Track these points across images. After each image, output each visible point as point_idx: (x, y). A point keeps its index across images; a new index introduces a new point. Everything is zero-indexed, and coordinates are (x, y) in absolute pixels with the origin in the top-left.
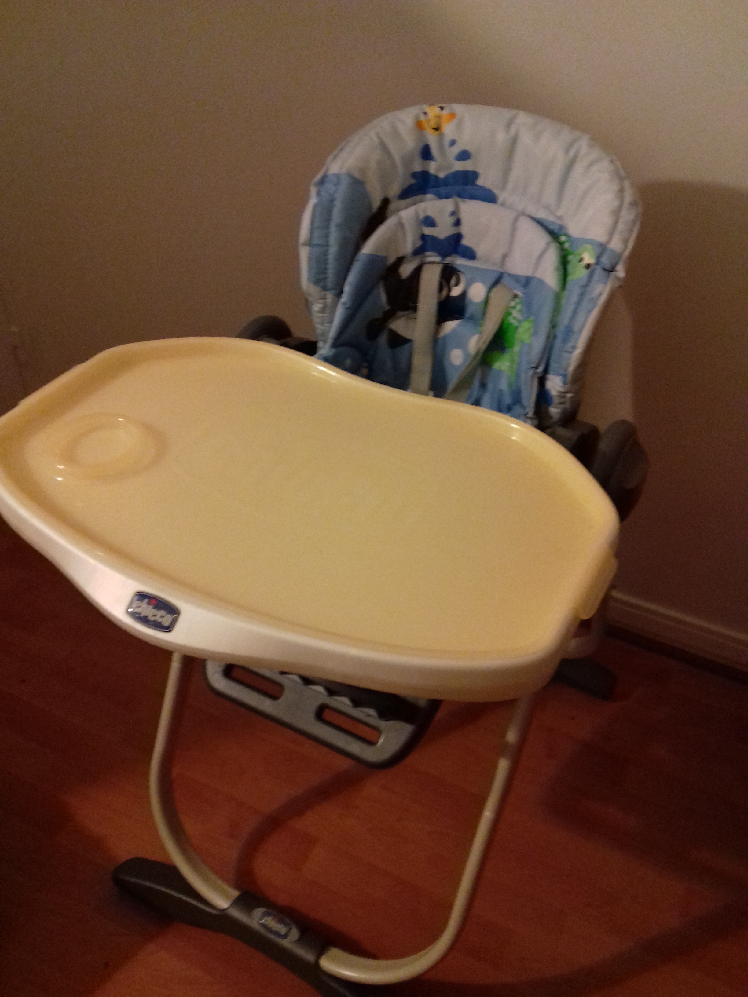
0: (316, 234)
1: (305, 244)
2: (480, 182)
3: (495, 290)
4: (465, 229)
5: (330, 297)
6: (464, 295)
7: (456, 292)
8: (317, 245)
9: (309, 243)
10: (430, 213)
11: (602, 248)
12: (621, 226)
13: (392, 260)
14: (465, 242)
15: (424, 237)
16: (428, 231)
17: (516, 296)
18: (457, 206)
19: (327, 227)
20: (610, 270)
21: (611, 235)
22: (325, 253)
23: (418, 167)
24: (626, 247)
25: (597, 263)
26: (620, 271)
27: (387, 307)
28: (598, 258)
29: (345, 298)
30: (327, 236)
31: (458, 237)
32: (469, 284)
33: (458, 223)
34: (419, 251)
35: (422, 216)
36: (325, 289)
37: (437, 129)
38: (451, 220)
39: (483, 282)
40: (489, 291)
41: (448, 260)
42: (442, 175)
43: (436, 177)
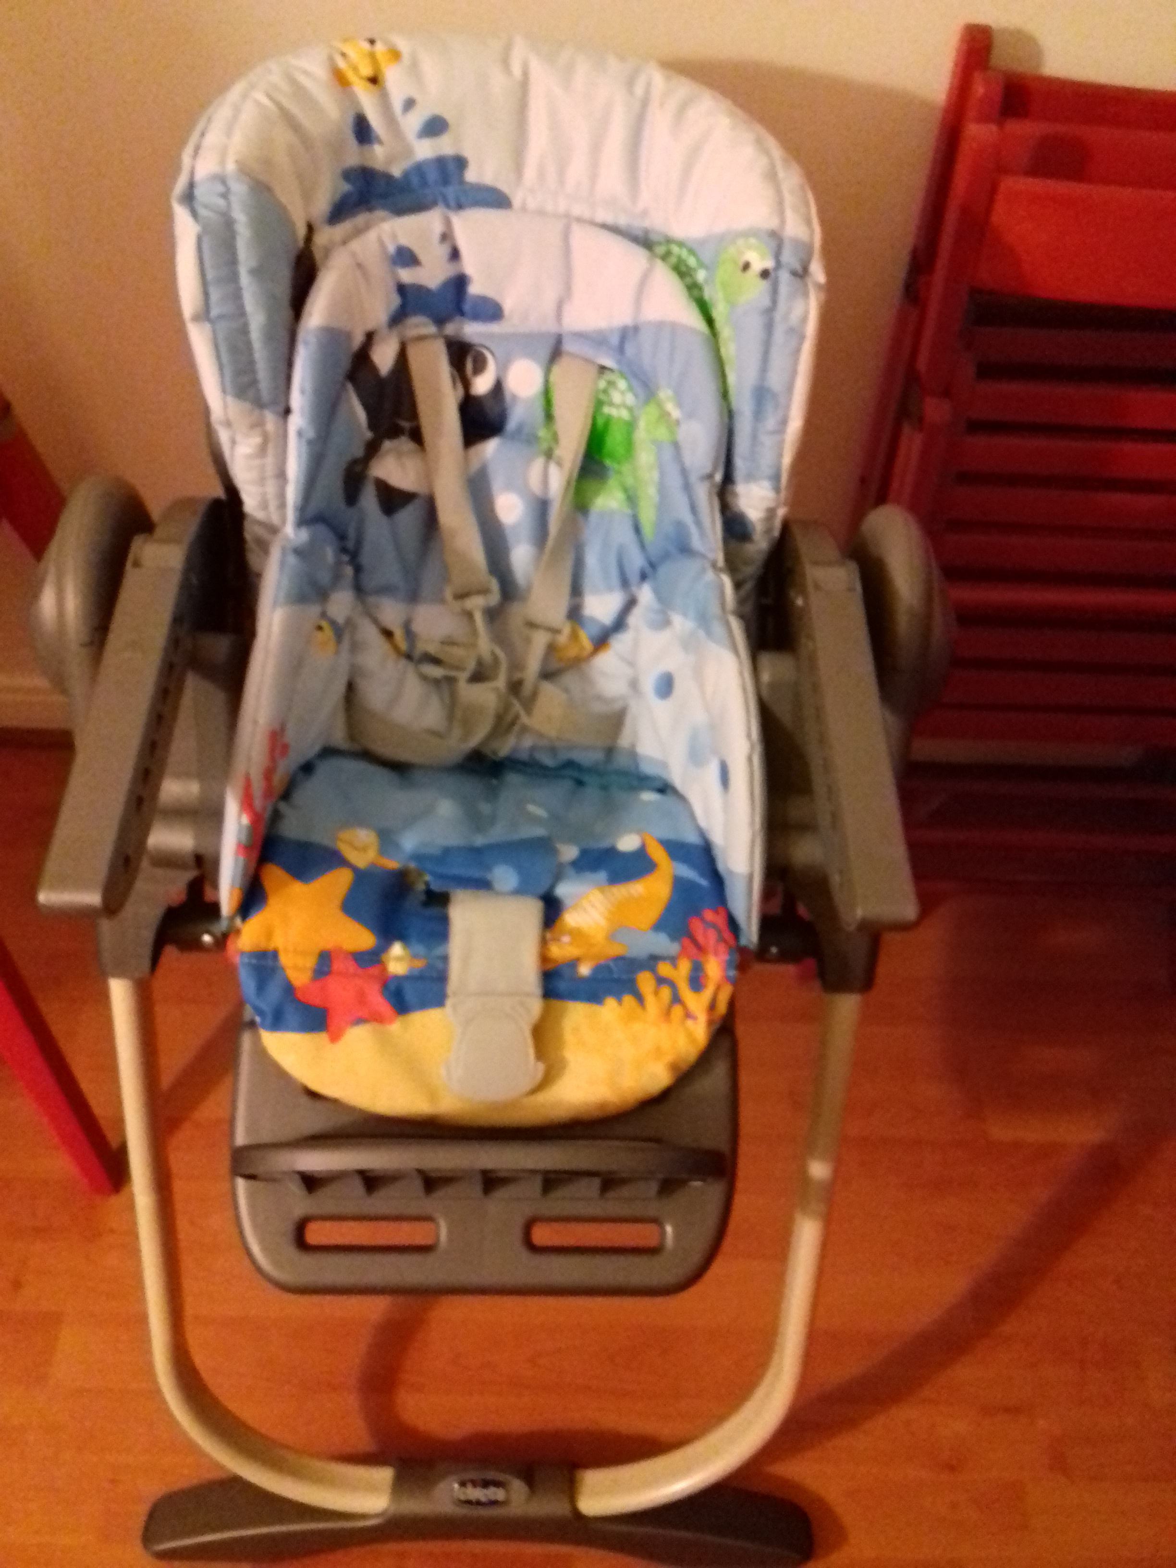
0: (215, 295)
1: (196, 318)
2: (471, 176)
3: (556, 370)
4: (470, 265)
5: (271, 420)
6: (498, 388)
7: (482, 385)
8: (221, 317)
9: (204, 315)
10: (404, 241)
11: (776, 239)
12: (789, 199)
13: (358, 339)
14: (475, 289)
15: (402, 289)
16: (406, 276)
17: (603, 369)
18: (448, 223)
19: (234, 277)
20: (802, 274)
21: (781, 213)
22: (244, 330)
23: (353, 156)
24: (812, 231)
25: (779, 265)
26: (818, 273)
27: (369, 435)
28: (777, 256)
29: (297, 421)
30: (237, 296)
31: (460, 283)
32: (503, 367)
33: (455, 254)
34: (397, 319)
35: (391, 249)
36: (259, 404)
37: (374, 80)
38: (443, 251)
39: (531, 355)
40: (547, 372)
41: (450, 329)
42: (396, 171)
43: (388, 177)
